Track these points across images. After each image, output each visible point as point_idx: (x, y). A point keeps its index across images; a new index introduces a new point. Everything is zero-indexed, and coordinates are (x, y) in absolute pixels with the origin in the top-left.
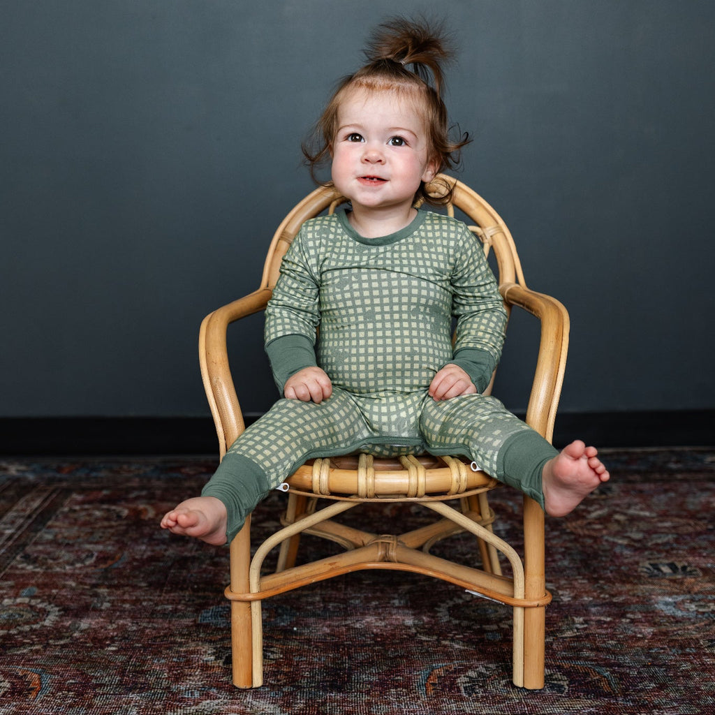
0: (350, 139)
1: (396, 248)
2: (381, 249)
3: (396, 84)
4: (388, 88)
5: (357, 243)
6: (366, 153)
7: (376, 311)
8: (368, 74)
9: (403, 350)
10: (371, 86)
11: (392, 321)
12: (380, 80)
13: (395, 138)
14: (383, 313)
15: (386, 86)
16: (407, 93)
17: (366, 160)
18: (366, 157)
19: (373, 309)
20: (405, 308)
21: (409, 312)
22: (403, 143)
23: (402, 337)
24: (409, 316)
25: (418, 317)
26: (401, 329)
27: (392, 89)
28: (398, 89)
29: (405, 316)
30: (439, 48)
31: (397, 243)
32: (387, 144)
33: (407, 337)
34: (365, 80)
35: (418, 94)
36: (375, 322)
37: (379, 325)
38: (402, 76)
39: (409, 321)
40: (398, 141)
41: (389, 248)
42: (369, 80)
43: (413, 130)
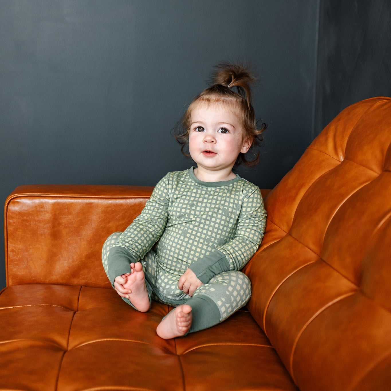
0: (197, 130)
1: (218, 190)
2: (209, 189)
3: (223, 98)
4: (217, 101)
5: (196, 184)
6: (205, 138)
7: (189, 231)
8: (207, 94)
9: (193, 258)
10: (208, 100)
11: (194, 240)
12: (213, 97)
13: (222, 129)
14: (191, 234)
15: (216, 99)
16: (229, 104)
17: (205, 141)
18: (205, 140)
19: (188, 230)
20: (203, 236)
21: (204, 239)
22: (227, 131)
23: (195, 251)
24: (204, 241)
25: (209, 244)
26: (197, 247)
27: (220, 101)
28: (223, 101)
29: (202, 241)
30: (248, 76)
31: (219, 187)
32: (218, 132)
33: (198, 252)
34: (205, 97)
35: (235, 104)
36: (185, 237)
37: (186, 239)
38: (226, 94)
39: (203, 244)
40: (224, 131)
41: (213, 189)
42: (208, 97)
43: (232, 124)
